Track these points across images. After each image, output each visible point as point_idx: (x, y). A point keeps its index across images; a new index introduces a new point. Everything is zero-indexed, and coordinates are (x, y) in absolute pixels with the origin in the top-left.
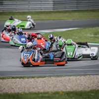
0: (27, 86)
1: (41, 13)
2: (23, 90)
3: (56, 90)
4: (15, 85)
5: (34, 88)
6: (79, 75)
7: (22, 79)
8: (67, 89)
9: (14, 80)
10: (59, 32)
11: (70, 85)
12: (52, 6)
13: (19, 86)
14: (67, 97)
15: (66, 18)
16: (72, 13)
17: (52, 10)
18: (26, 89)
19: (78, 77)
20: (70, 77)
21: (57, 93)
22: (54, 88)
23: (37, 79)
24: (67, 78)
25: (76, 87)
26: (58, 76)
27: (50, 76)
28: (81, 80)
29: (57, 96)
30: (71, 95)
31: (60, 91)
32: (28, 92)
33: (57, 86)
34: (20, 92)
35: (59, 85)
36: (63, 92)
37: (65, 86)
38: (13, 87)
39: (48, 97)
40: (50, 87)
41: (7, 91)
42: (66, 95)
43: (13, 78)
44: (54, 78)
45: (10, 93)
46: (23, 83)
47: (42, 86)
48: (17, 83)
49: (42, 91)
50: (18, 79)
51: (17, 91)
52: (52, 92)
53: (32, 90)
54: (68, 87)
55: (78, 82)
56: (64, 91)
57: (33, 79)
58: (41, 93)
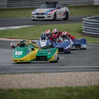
3: (10, 87)
6: (33, 73)
8: (21, 86)
10: (13, 30)
11: (24, 82)
12: (6, 4)
14: (22, 95)
15: (20, 16)
16: (26, 11)
17: (6, 8)
19: (33, 74)
20: (24, 75)
22: (8, 85)
24: (21, 75)
25: (31, 85)
26: (12, 74)
27: (5, 74)
28: (35, 77)
29: (12, 93)
30: (26, 93)
31: (14, 88)
33: (12, 83)
35: (14, 82)
36: (18, 90)
37: (19, 83)
39: (3, 94)
40: (4, 85)
42: (21, 92)
44: (8, 76)
52: (6, 89)
54: (22, 85)
55: (33, 79)
56: (19, 88)
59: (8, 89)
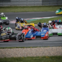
0: (26, 53)
1: (35, 7)
2: (23, 55)
3: (44, 55)
4: (18, 52)
5: (30, 54)
6: (58, 46)
7: (22, 48)
8: (50, 55)
9: (17, 49)
10: (46, 19)
11: (52, 52)
13: (21, 53)
14: (51, 60)
15: (50, 10)
16: (54, 7)
17: (41, 5)
18: (25, 55)
19: (58, 47)
20: (53, 47)
21: (45, 57)
22: (42, 54)
23: (32, 49)
24: (51, 48)
25: (57, 53)
26: (45, 47)
27: (40, 47)
28: (59, 49)
29: (45, 59)
30: (53, 58)
31: (46, 56)
32: (26, 57)
33: (45, 53)
34: (21, 56)
35: (46, 52)
36: (48, 57)
37: (50, 53)
38: (17, 53)
39: (39, 60)
40: (40, 54)
41: (13, 56)
42: (50, 58)
43: (17, 48)
44: (42, 48)
45: (15, 57)
46: (23, 51)
47: (35, 53)
48: (20, 51)
49: (35, 56)
50: (20, 48)
51: (19, 56)
52: (41, 57)
53: (29, 55)
54: (51, 54)
55: (58, 50)
56: (49, 56)
57: (29, 48)
58: (35, 57)
59: (42, 56)
